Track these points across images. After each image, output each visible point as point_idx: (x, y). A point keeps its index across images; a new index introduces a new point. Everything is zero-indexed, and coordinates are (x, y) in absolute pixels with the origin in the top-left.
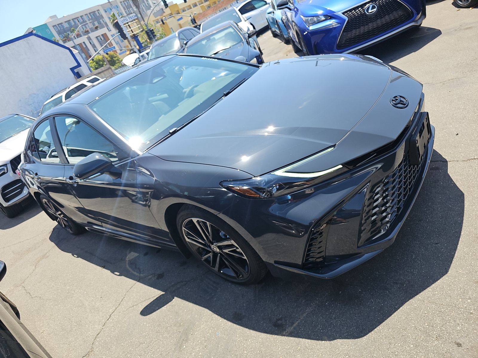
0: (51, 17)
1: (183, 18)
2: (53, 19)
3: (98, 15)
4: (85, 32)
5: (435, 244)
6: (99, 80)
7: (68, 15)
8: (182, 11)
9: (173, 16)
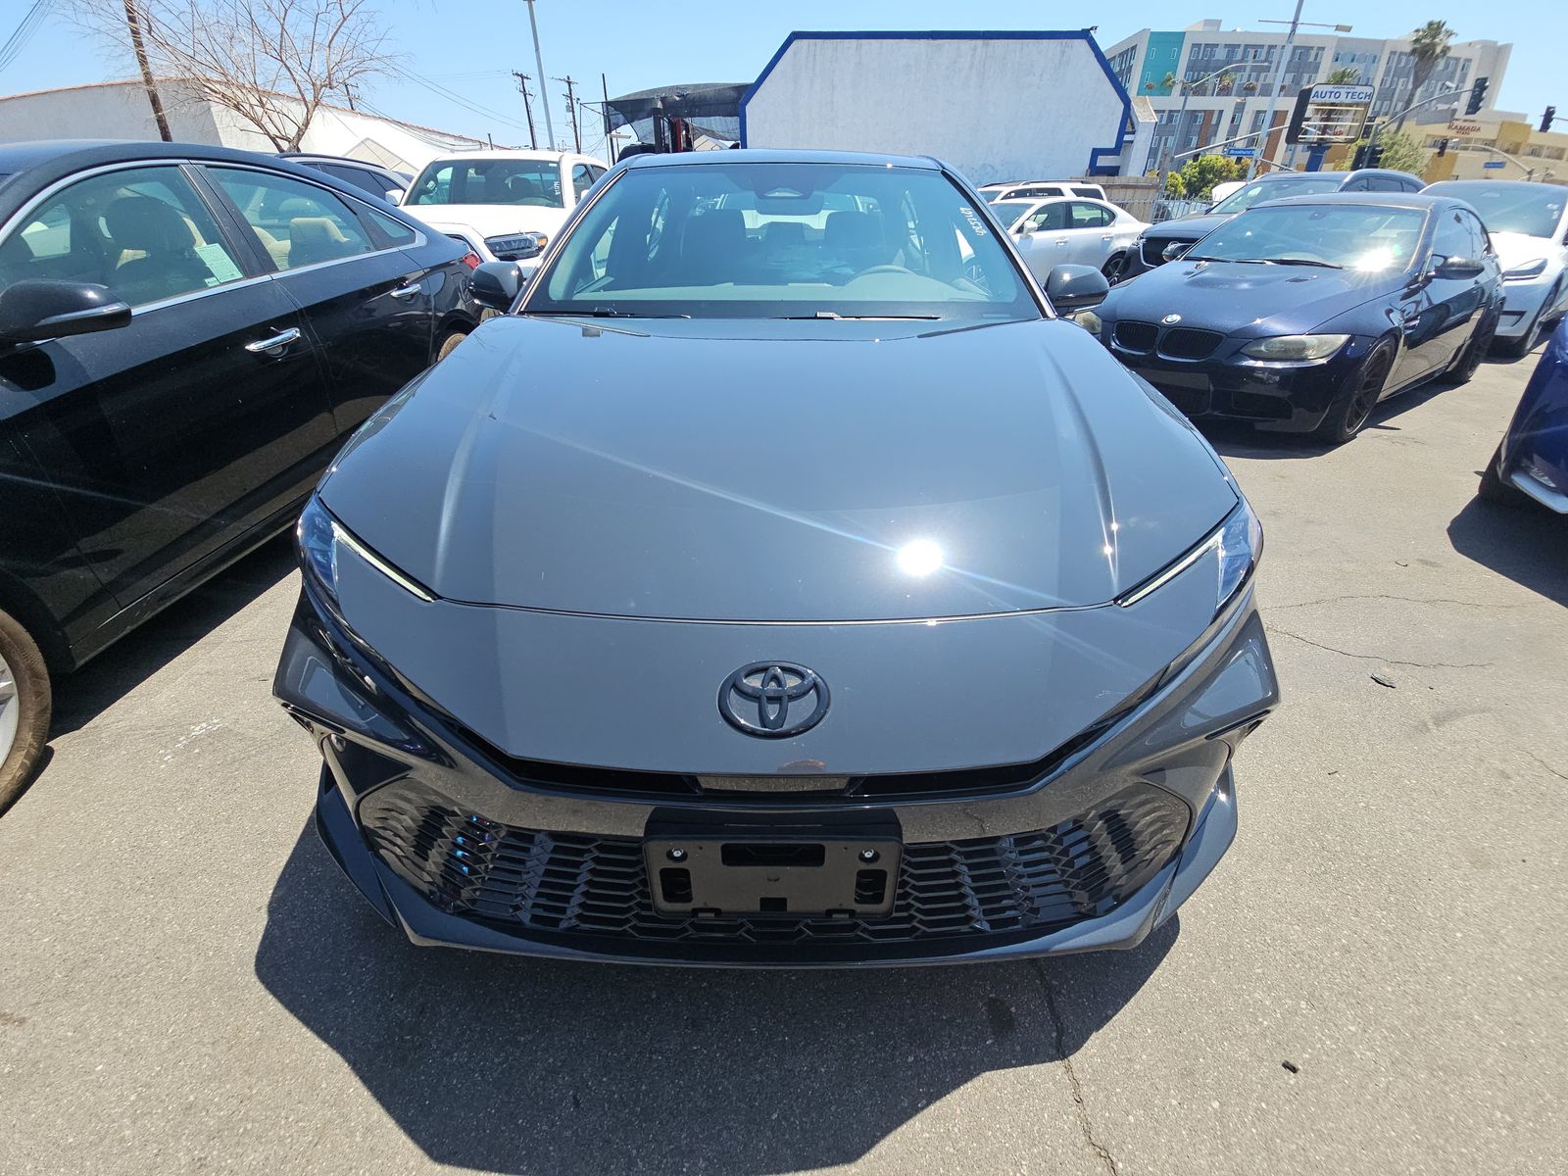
0: (1207, 22)
1: (1507, 165)
2: (1207, 28)
3: (1311, 59)
4: (1245, 89)
5: (575, 1097)
6: (1101, 198)
7: (1246, 32)
8: (1528, 150)
9: (1490, 151)
